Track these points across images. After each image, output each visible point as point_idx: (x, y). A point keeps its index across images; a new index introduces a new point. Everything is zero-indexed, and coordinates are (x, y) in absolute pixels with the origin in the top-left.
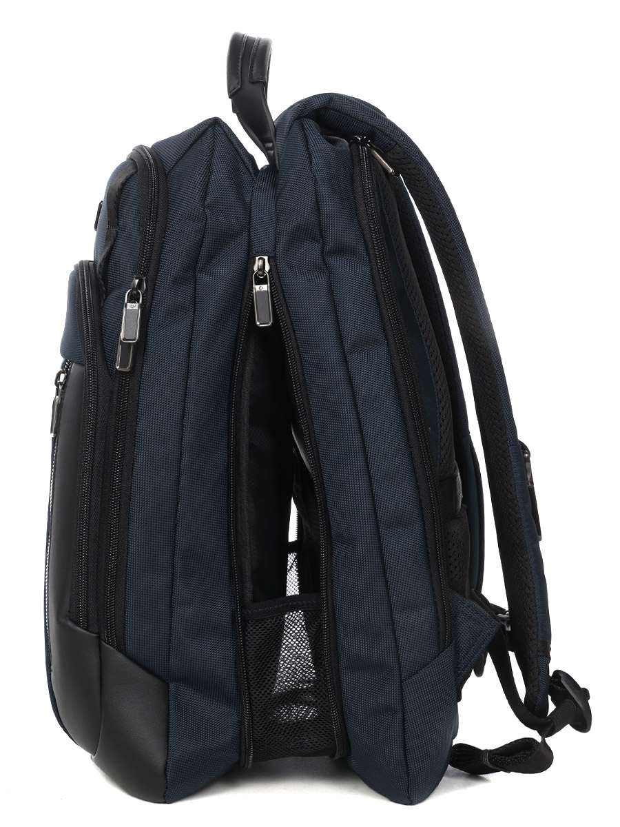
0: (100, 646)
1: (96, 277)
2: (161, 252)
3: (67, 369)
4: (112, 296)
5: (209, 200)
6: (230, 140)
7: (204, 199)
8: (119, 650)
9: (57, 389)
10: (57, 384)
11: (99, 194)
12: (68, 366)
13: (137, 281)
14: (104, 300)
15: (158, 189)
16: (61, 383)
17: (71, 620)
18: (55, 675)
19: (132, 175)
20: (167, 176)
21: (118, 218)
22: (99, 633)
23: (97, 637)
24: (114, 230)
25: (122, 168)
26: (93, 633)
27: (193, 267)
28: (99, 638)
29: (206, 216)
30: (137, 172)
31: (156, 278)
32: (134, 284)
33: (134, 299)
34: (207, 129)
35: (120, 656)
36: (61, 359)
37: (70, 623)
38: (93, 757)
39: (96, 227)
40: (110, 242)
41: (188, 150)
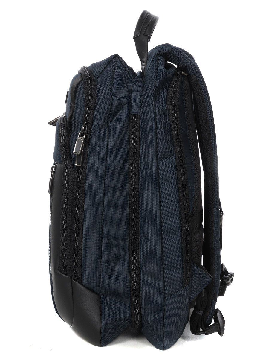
0: (72, 282)
1: (67, 125)
2: (93, 115)
3: (55, 165)
4: (73, 134)
5: (113, 91)
6: (122, 64)
7: (111, 91)
8: (79, 283)
9: (52, 174)
10: (51, 172)
11: (67, 88)
12: (56, 164)
13: (84, 127)
14: (70, 136)
15: (92, 88)
16: (53, 171)
17: (59, 271)
18: (54, 293)
19: (80, 81)
20: (95, 81)
21: (75, 100)
22: (71, 276)
23: (70, 278)
24: (73, 105)
25: (76, 78)
26: (69, 276)
27: (107, 120)
28: (71, 278)
29: (112, 98)
30: (82, 80)
31: (92, 126)
32: (82, 128)
33: (82, 135)
34: (112, 59)
35: (80, 286)
36: (53, 161)
37: (59, 272)
38: (71, 327)
39: (66, 102)
40: (72, 110)
41: (104, 69)
